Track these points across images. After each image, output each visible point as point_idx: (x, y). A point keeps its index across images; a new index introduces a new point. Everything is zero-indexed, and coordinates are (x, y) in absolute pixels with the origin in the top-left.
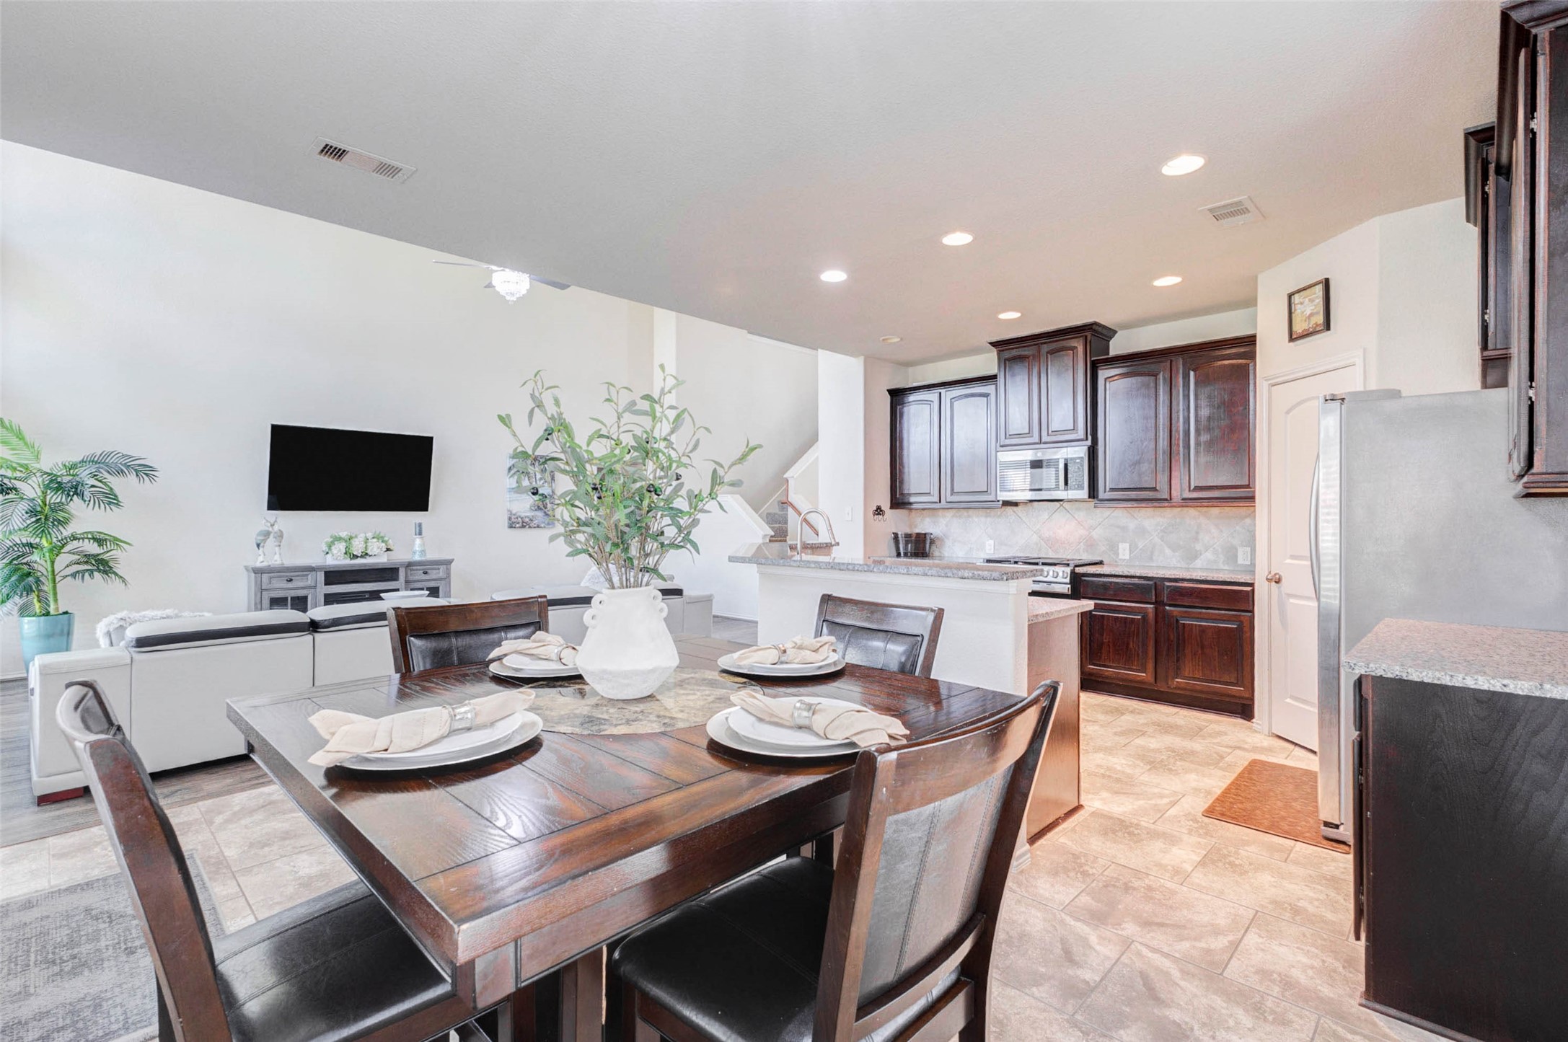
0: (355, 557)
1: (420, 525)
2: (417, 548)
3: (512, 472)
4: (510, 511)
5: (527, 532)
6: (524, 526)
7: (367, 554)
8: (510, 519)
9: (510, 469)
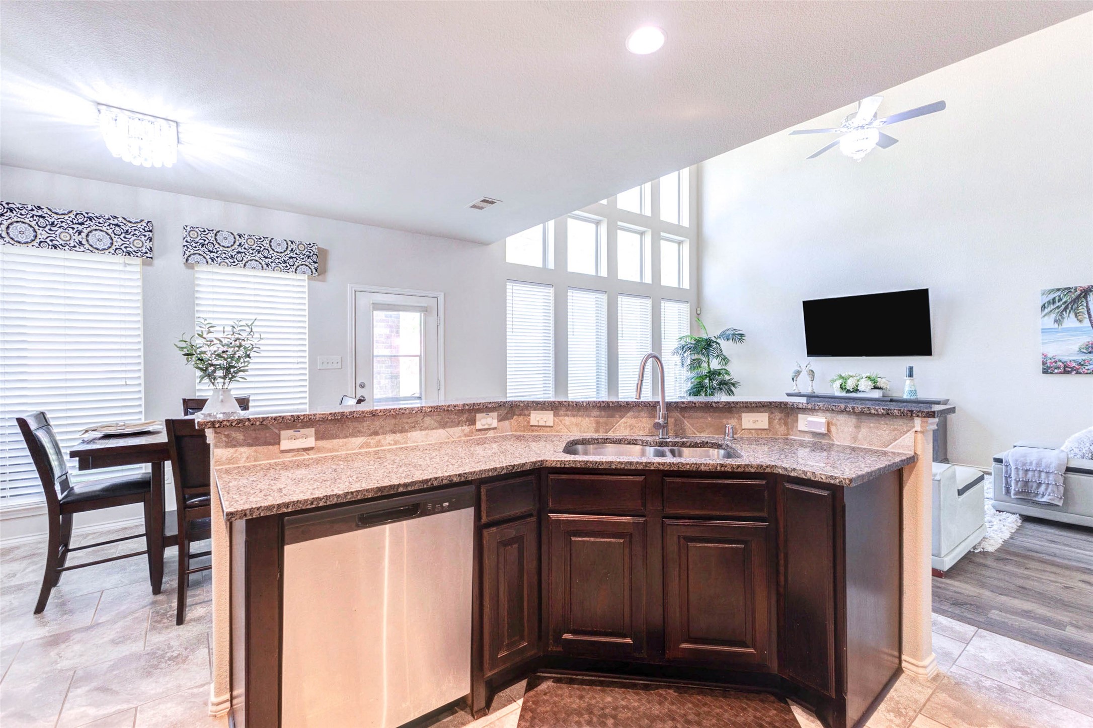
0: (848, 391)
1: (911, 369)
2: (907, 389)
3: (1047, 311)
4: (1045, 356)
5: (1072, 379)
6: (1067, 370)
7: (857, 390)
8: (1044, 363)
9: (1044, 307)
